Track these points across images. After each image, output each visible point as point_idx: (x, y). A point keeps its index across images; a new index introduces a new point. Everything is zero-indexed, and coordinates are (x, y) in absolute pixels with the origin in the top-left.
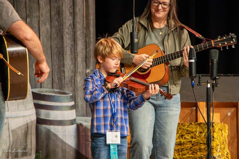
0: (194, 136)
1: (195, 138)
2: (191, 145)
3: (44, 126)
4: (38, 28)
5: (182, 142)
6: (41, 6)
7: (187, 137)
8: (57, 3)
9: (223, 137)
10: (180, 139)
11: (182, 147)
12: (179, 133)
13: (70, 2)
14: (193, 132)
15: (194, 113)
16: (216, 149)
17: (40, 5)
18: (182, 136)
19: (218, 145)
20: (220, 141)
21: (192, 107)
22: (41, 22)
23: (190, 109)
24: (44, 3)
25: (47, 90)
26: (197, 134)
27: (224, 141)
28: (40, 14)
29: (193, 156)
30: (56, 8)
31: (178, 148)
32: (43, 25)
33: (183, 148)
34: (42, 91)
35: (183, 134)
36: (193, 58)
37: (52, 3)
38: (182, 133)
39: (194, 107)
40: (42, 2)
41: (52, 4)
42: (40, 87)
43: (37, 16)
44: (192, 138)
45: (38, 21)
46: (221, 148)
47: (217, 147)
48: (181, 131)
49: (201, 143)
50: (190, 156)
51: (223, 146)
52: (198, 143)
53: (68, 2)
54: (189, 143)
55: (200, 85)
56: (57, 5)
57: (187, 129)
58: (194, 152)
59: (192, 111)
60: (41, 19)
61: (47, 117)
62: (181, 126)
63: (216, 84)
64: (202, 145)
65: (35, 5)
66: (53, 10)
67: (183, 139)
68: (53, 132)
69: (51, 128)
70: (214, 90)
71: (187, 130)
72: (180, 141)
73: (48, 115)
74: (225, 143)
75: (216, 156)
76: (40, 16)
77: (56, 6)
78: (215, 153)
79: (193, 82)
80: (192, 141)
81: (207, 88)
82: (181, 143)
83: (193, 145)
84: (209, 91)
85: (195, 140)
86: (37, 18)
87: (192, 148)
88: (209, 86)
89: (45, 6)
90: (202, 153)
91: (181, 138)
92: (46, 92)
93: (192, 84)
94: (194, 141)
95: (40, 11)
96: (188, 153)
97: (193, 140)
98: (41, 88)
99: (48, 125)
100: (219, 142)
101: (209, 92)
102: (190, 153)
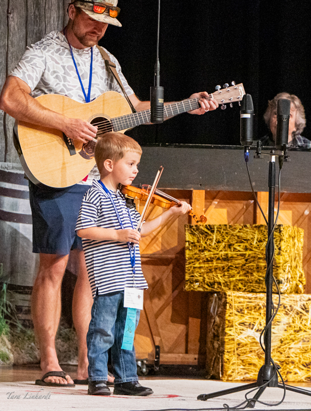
0: (249, 247)
1: (251, 250)
2: (243, 260)
3: (8, 223)
4: (5, 65)
5: (230, 255)
6: (12, 29)
7: (238, 248)
8: (37, 26)
9: (295, 249)
10: (226, 251)
11: (230, 264)
12: (226, 240)
13: (58, 24)
14: (247, 240)
15: (251, 209)
16: (284, 267)
17: (10, 27)
18: (230, 246)
19: (286, 262)
20: (290, 255)
21: (248, 200)
22: (10, 55)
23: (245, 202)
24: (17, 24)
25: (15, 165)
26: (254, 243)
27: (297, 255)
28: (9, 42)
29: (246, 278)
30: (36, 34)
31: (223, 265)
32: (14, 59)
33: (231, 266)
34: (7, 166)
35: (232, 242)
36: (249, 111)
37: (30, 25)
38: (230, 241)
39: (252, 200)
40: (14, 22)
41: (30, 27)
42: (3, 159)
43: (4, 46)
44: (246, 249)
45: (5, 54)
46: (291, 266)
47: (285, 265)
48: (229, 237)
49: (260, 258)
50: (241, 278)
51: (294, 264)
52: (254, 257)
53: (54, 24)
54: (240, 257)
55: (259, 157)
56: (37, 28)
57: (238, 234)
58: (248, 272)
59: (248, 206)
60: (11, 49)
61: (13, 210)
62: (229, 229)
63: (285, 157)
64: (261, 260)
65: (2, 27)
66: (31, 35)
67: (231, 250)
68: (22, 235)
69: (19, 227)
70: (283, 167)
71: (238, 237)
72: (227, 254)
73: (15, 205)
74: (297, 258)
75: (283, 280)
76: (10, 46)
77: (35, 31)
78: (281, 275)
79: (247, 151)
80: (245, 254)
81: (271, 163)
82: (228, 257)
83: (246, 260)
84: (273, 168)
85: (250, 252)
86: (5, 48)
87: (245, 265)
88: (273, 159)
89: (18, 30)
90: (261, 274)
91: (229, 250)
92: (13, 168)
93: (245, 155)
94: (249, 255)
95: (10, 38)
96: (238, 273)
97: (248, 253)
98: (5, 161)
99: (14, 221)
100: (289, 257)
101: (273, 170)
102: (241, 273)
